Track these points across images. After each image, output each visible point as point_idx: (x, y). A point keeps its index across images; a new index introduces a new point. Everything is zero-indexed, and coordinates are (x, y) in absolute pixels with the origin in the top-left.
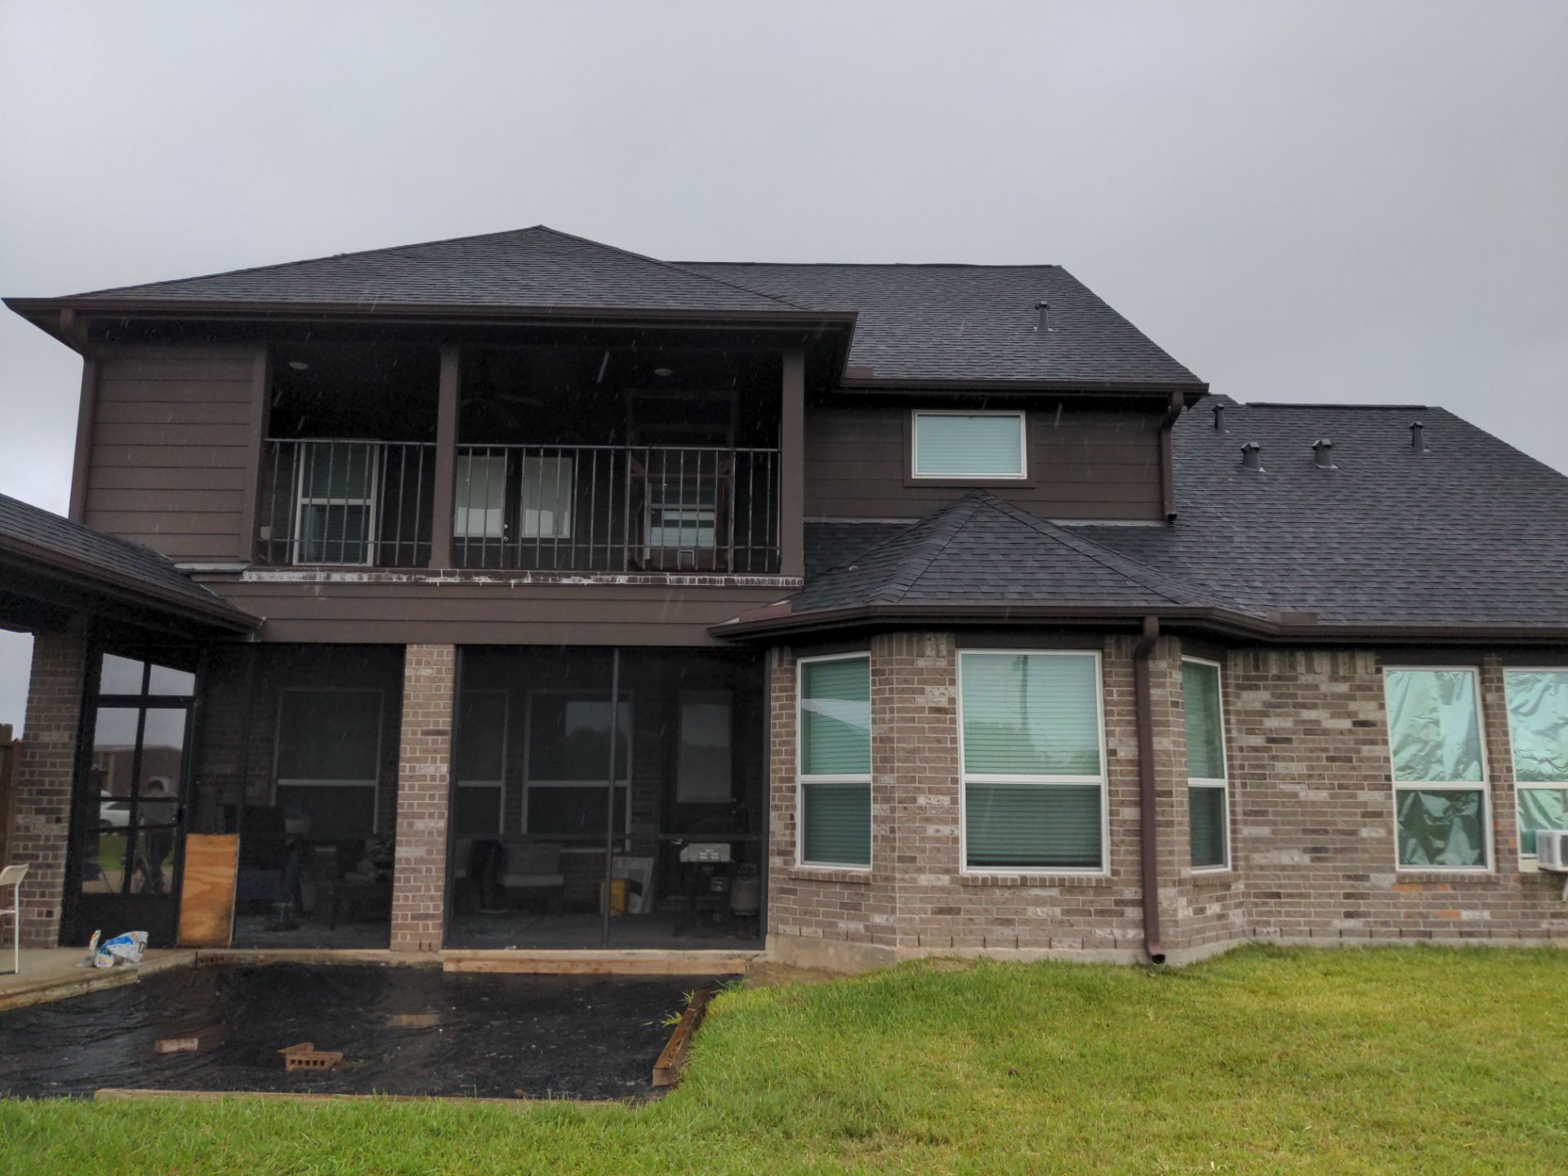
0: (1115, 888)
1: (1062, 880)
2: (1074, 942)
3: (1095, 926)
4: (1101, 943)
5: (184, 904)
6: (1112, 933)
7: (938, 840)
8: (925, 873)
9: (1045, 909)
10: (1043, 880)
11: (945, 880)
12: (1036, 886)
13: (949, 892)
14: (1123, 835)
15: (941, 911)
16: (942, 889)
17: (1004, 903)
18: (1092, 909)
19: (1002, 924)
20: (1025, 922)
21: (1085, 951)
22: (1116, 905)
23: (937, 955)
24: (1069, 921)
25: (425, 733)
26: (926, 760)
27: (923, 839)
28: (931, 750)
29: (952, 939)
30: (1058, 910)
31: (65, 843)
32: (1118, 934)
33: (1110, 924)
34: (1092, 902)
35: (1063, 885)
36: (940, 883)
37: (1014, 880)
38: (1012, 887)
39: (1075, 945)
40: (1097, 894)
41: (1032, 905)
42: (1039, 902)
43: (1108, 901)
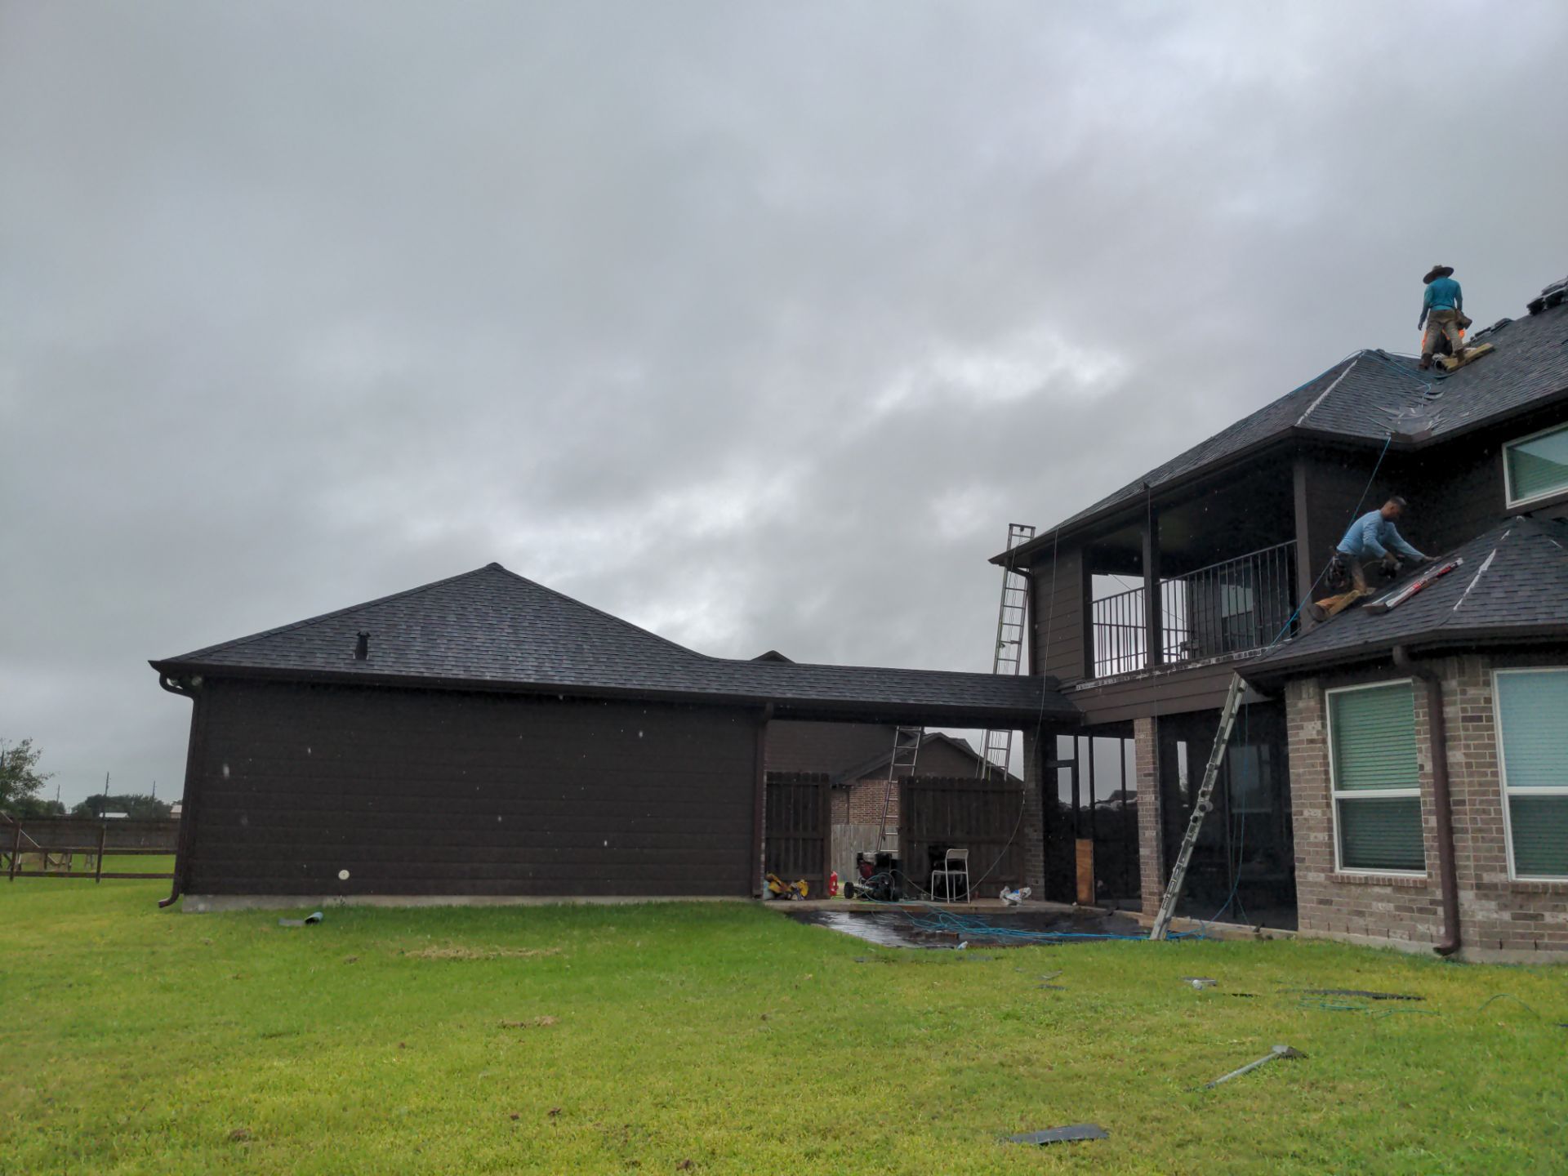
0: (1429, 889)
1: (1390, 880)
2: (1404, 934)
3: (1416, 922)
4: (1422, 936)
5: (1078, 880)
6: (1429, 929)
7: (1316, 845)
8: (1311, 871)
9: (1384, 905)
10: (1378, 880)
11: (1321, 877)
12: (1374, 885)
13: (1325, 887)
14: (1433, 841)
15: (1321, 902)
16: (1321, 885)
17: (1357, 898)
18: (1414, 907)
19: (1357, 915)
20: (1372, 914)
21: (1412, 942)
22: (1431, 904)
23: (1320, 936)
24: (1399, 915)
25: (1146, 775)
26: (1307, 781)
27: (1309, 844)
28: (1310, 773)
29: (1329, 924)
30: (1391, 906)
31: (1042, 844)
32: (1433, 929)
33: (1427, 921)
34: (1414, 900)
35: (1390, 885)
36: (1318, 880)
37: (1360, 879)
38: (1360, 885)
39: (1404, 936)
40: (1417, 894)
41: (1375, 900)
42: (1380, 898)
43: (1424, 901)
